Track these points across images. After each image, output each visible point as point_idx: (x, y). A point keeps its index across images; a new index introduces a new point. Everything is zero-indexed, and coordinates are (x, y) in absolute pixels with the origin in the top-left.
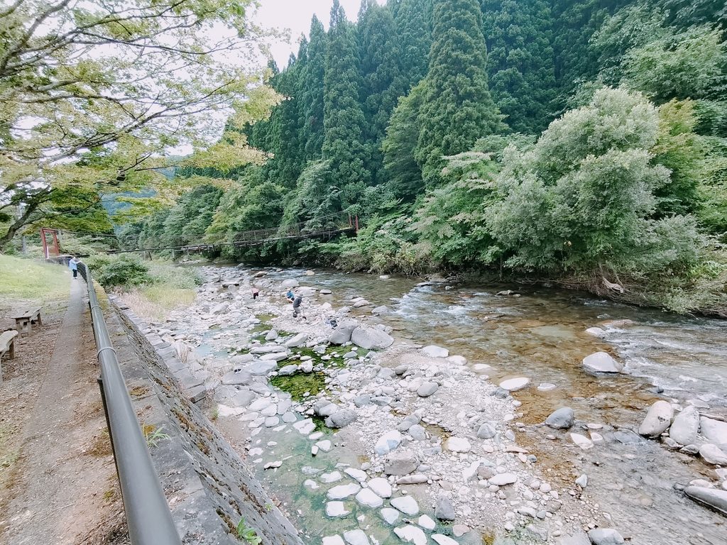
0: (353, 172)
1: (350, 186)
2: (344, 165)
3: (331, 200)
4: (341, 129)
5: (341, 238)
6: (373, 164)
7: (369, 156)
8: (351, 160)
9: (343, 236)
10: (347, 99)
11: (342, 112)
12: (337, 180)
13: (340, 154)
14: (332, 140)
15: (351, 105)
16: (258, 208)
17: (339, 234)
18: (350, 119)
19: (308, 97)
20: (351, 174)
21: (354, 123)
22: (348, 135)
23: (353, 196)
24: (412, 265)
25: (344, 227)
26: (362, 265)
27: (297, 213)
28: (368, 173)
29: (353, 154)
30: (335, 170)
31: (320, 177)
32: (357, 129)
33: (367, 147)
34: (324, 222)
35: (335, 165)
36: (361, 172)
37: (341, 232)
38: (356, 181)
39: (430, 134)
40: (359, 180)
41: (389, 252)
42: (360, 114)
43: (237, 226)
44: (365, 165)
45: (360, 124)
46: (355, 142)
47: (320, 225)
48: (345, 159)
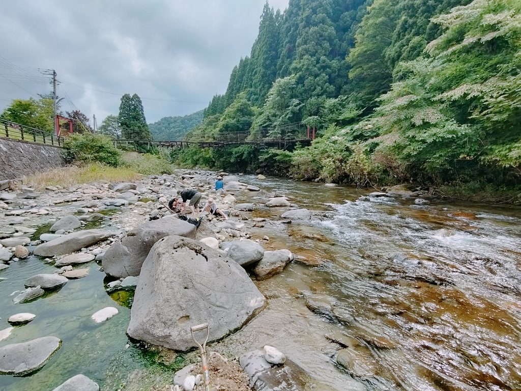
0: (317, 86)
1: (313, 100)
2: (309, 80)
3: (293, 112)
4: (310, 46)
5: (295, 147)
6: (339, 81)
7: (335, 72)
8: (316, 76)
9: (298, 145)
10: (321, 15)
11: (313, 29)
12: (301, 94)
13: (307, 69)
14: (301, 57)
15: (323, 21)
16: (233, 121)
17: (294, 144)
18: (321, 36)
19: (287, 28)
20: (315, 88)
21: (324, 40)
22: (316, 52)
23: (314, 109)
24: (365, 172)
25: (300, 137)
26: (311, 174)
27: (261, 125)
28: (332, 88)
29: (319, 69)
30: (300, 86)
31: (284, 90)
32: (326, 45)
33: (335, 63)
34: (283, 133)
35: (300, 80)
36: (325, 87)
37: (297, 141)
38: (318, 95)
39: (411, 21)
40: (322, 95)
41: (340, 157)
42: (331, 30)
43: (215, 136)
44: (331, 81)
45: (330, 40)
46: (323, 58)
47: (279, 135)
48: (310, 75)
